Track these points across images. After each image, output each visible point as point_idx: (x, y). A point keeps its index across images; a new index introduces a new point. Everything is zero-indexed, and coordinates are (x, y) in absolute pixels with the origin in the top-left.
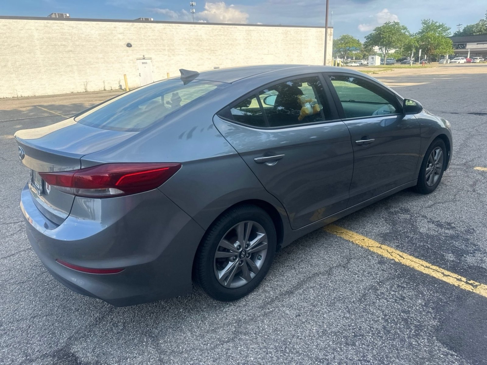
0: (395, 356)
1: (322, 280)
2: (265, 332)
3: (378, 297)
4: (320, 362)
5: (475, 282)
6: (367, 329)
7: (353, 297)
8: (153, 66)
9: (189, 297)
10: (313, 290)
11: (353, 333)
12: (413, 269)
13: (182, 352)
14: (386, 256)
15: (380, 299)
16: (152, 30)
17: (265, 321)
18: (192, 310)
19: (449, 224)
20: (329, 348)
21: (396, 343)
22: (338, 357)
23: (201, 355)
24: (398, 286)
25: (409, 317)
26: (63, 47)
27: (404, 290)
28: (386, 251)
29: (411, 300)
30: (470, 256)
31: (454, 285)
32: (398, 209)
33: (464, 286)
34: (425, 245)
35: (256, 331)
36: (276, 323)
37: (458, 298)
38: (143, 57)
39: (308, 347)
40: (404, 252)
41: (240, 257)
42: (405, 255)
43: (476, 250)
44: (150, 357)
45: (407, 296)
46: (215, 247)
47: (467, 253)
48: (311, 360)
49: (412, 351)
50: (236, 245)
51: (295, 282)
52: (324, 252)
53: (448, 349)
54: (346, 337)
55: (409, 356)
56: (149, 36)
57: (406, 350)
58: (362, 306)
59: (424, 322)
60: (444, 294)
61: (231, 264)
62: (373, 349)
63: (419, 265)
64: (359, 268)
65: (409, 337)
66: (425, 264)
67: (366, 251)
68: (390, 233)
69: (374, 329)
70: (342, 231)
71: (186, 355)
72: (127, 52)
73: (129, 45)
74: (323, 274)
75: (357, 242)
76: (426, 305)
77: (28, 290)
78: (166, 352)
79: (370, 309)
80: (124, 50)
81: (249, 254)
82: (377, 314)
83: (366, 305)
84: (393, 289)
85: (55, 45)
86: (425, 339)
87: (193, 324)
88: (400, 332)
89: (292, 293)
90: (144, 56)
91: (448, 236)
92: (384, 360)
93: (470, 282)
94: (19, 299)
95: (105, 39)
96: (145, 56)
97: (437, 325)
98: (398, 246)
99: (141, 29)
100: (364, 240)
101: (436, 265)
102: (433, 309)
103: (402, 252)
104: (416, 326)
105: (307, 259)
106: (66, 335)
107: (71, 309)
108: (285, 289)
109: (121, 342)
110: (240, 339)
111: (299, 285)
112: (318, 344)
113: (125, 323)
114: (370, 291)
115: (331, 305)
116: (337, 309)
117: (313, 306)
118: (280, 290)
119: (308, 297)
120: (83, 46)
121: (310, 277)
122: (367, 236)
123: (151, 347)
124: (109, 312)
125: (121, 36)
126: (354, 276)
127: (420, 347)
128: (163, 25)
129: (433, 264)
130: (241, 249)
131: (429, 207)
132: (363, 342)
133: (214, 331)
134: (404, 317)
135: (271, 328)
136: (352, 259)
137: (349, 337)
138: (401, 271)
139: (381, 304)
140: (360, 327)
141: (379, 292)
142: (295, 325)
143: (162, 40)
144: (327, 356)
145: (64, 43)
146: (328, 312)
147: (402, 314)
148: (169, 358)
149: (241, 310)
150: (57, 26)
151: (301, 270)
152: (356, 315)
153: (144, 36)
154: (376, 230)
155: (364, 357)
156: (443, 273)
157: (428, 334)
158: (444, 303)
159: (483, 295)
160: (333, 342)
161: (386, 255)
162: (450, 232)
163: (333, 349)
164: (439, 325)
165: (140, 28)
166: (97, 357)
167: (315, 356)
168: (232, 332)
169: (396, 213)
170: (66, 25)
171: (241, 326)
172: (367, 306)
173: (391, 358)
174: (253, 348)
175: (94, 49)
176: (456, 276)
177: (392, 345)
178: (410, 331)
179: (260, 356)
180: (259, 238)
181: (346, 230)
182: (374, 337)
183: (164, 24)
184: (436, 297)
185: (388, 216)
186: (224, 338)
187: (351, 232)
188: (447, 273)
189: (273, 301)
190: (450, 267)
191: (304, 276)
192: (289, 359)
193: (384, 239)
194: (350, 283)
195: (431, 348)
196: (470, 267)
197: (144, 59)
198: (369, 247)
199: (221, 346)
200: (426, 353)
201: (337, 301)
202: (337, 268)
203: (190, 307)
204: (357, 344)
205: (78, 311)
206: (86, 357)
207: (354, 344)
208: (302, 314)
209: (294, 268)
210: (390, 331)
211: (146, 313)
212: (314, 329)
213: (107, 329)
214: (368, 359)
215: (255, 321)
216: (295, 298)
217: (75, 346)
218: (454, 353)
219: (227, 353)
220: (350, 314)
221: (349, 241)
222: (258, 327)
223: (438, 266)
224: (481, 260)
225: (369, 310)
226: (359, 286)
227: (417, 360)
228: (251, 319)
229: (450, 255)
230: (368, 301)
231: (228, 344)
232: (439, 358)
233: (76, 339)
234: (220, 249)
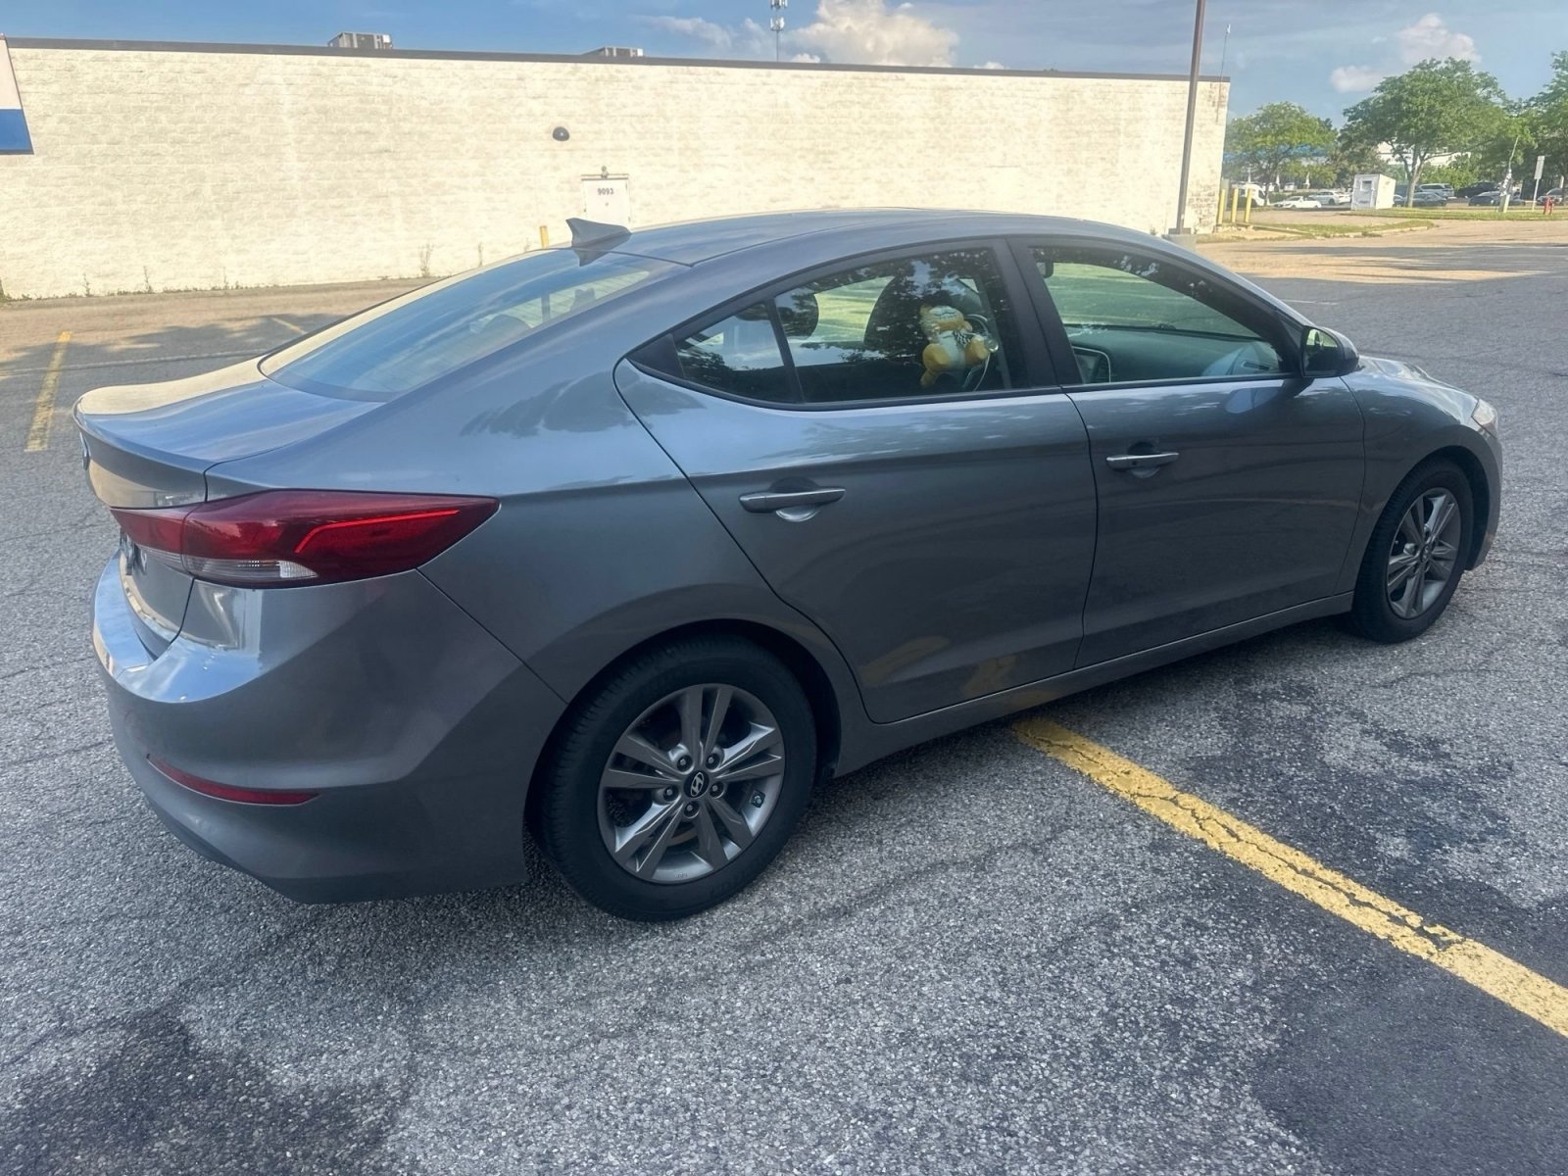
0: (1102, 1126)
1: (954, 884)
2: (732, 1018)
3: (1109, 951)
4: (866, 1119)
5: (1447, 931)
6: (1042, 1040)
7: (1032, 942)
8: (632, 200)
9: (542, 899)
10: (916, 910)
11: (994, 1047)
12: (1256, 877)
13: (478, 1051)
14: (1183, 828)
15: (1114, 955)
16: (633, 87)
17: (742, 988)
18: (541, 938)
19: (1433, 743)
20: (905, 1083)
21: (1121, 1091)
22: (923, 1111)
23: (528, 1065)
24: (1189, 922)
25: (1187, 1016)
26: (363, 137)
27: (1202, 935)
28: (1189, 812)
29: (1213, 967)
30: (1466, 848)
31: (1373, 935)
32: (1279, 684)
33: (1409, 942)
34: (1323, 805)
35: (704, 1014)
36: (771, 996)
37: (1373, 974)
38: (601, 172)
39: (843, 1075)
40: (1246, 819)
41: (687, 792)
42: (1246, 831)
43: (1492, 832)
44: (386, 1055)
45: (1203, 955)
46: (602, 754)
47: (1457, 837)
48: (840, 1112)
49: (1162, 1117)
50: (674, 756)
51: (866, 882)
52: (988, 802)
53: (1278, 1125)
54: (968, 1058)
55: (1144, 1132)
56: (625, 107)
57: (1142, 1115)
58: (1050, 971)
59: (1232, 1038)
60: (1328, 958)
61: (656, 810)
62: (1039, 1100)
63: (1281, 863)
64: (1082, 857)
65: (1166, 1077)
66: (1303, 861)
67: (1123, 809)
68: (1223, 758)
69: (1063, 1041)
70: (1069, 744)
71: (486, 1062)
72: (555, 156)
73: (561, 135)
74: (962, 866)
75: (1103, 779)
76: (1255, 988)
77: (111, 845)
78: (432, 1046)
79: (1070, 983)
80: (545, 150)
81: (719, 784)
82: (1090, 999)
83: (1063, 971)
84: (1168, 930)
85: (342, 132)
86: (1215, 1087)
87: (532, 976)
88: (1143, 1058)
89: (848, 913)
90: (604, 169)
91: (1412, 782)
92: (1063, 1136)
93: (1431, 930)
94: (83, 866)
95: (490, 115)
96: (609, 170)
97: (1268, 1050)
98: (1232, 801)
99: (601, 83)
100: (1128, 773)
101: (1336, 870)
102: (1274, 1000)
103: (1239, 819)
104: (1200, 1047)
105: (927, 817)
106: (179, 973)
107: (209, 906)
108: (832, 901)
109: (318, 1006)
110: (652, 1031)
111: (878, 893)
112: (876, 1069)
113: (344, 956)
114: (1093, 929)
115: (956, 959)
116: (971, 974)
117: (898, 958)
118: (816, 903)
119: (893, 929)
120: (421, 135)
121: (917, 872)
122: (1142, 763)
123: (394, 1028)
124: (309, 924)
125: (537, 107)
126: (1057, 879)
127: (1191, 1108)
128: (669, 72)
129: (1329, 864)
130: (691, 769)
131: (1385, 687)
132: (1015, 1077)
133: (586, 1003)
134: (1172, 1016)
135: (753, 1010)
136: (1068, 828)
137: (979, 1057)
138: (1216, 877)
139: (1113, 971)
140: (1022, 1032)
141: (1118, 936)
142: (826, 1009)
143: (662, 120)
144: (891, 1104)
145: (367, 126)
146: (938, 978)
147: (1168, 1007)
148: (436, 1064)
149: (681, 951)
150: (350, 74)
151: (898, 848)
152: (1023, 996)
153: (608, 105)
154: (1180, 746)
155: (1004, 1118)
156: (1351, 896)
157: (1229, 1074)
158: (1319, 986)
159: (1459, 975)
160: (923, 1067)
161: (1183, 823)
162: (1431, 769)
163: (917, 1088)
164: (1277, 1051)
165: (597, 80)
166: (243, 1041)
167: (856, 1100)
168: (636, 1010)
169: (1267, 696)
170: (375, 71)
171: (667, 995)
172: (1067, 974)
173: (1085, 1130)
174: (680, 1061)
175: (455, 145)
176: (1392, 907)
177: (1102, 1095)
178: (1177, 1060)
179: (693, 1085)
180: (754, 738)
181: (1080, 740)
182: (1054, 1065)
183: (672, 68)
184: (1300, 966)
185: (1237, 706)
186: (607, 1025)
187: (1096, 748)
188: (1363, 894)
189: (782, 932)
190: (1382, 878)
191: (902, 868)
192: (777, 1101)
193: (1198, 775)
194: (1038, 899)
195: (1225, 1117)
196: (1450, 885)
197: (604, 177)
198: (1139, 795)
199: (592, 1046)
200: (1204, 1129)
201: (979, 948)
202: (1010, 852)
203: (537, 928)
204: (995, 1079)
205: (227, 911)
206: (215, 1037)
207: (985, 1080)
208: (857, 977)
209: (880, 842)
210: (1113, 1052)
211: (411, 934)
212: (880, 1023)
213: (291, 970)
214: (1012, 1127)
215: (711, 986)
216: (852, 929)
217: (193, 1007)
218: (1292, 1138)
219: (601, 1067)
220: (1003, 991)
221: (1081, 773)
222: (716, 1003)
223: (1344, 872)
224: (1498, 865)
225: (1067, 985)
226: (1063, 912)
227: (1167, 1145)
228: (703, 979)
229: (1398, 841)
230: (1075, 959)
231: (614, 1042)
232: (1239, 1147)
233: (202, 988)
234: (620, 761)
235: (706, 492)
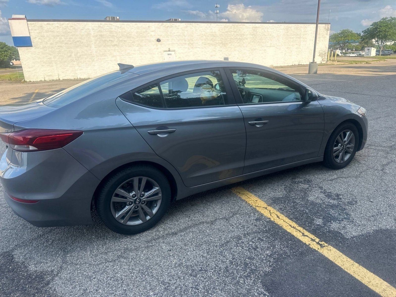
0: (220, 288)
1: (204, 227)
2: (139, 259)
3: (237, 245)
4: (164, 284)
5: (325, 243)
6: (213, 267)
7: (218, 242)
8: (176, 56)
9: (104, 228)
10: (193, 234)
11: (200, 268)
12: (280, 228)
13: (78, 264)
14: (266, 215)
15: (238, 246)
16: (177, 28)
17: (144, 251)
18: (100, 238)
19: (338, 195)
20: (176, 276)
21: (228, 280)
22: (178, 283)
23: (88, 268)
24: (259, 238)
25: (251, 262)
26: (110, 42)
27: (261, 242)
28: (269, 211)
29: (261, 250)
30: (337, 223)
31: (305, 244)
32: (303, 179)
33: (314, 246)
34: (304, 210)
35: (133, 257)
36: (151, 254)
37: (302, 253)
38: (168, 50)
39: (162, 273)
40: (283, 213)
41: (135, 203)
42: (282, 216)
43: (345, 218)
44: (56, 264)
45: (260, 247)
46: (111, 193)
47: (335, 219)
48: (158, 282)
49: (236, 287)
50: (131, 194)
51: (183, 226)
52: (219, 207)
53: (265, 290)
54: (193, 270)
55: (230, 290)
56: (174, 33)
57: (231, 286)
58: (221, 250)
59: (260, 268)
60: (292, 249)
61: (127, 208)
62: (207, 281)
63: (288, 224)
64: (238, 221)
65: (241, 277)
66: (294, 224)
67: (252, 210)
68: (282, 198)
69: (218, 267)
70: (244, 193)
71: (78, 266)
72: (157, 46)
73: (159, 40)
74: (207, 223)
75: (250, 202)
76: (270, 256)
77: (10, 212)
78: (68, 262)
79: (224, 253)
80: (155, 44)
81: (144, 201)
82: (228, 257)
83: (224, 250)
84: (253, 240)
85: (105, 41)
86: (252, 280)
87: (96, 247)
88: (236, 272)
89: (176, 234)
90: (169, 49)
91: (329, 205)
92: (210, 290)
93: (321, 243)
94: (2, 217)
95: (141, 36)
96: (170, 49)
97: (268, 271)
98: (281, 209)
99: (169, 28)
100: (256, 201)
101: (301, 227)
102: (274, 259)
103: (281, 213)
104: (251, 270)
105: (203, 211)
106: (16, 243)
107: (27, 227)
108: (173, 231)
109: (45, 252)
110: (119, 261)
111: (186, 229)
112: (170, 272)
113: (54, 240)
114: (235, 239)
115: (199, 246)
116: (201, 250)
117: (184, 245)
118: (169, 231)
119: (185, 238)
120: (125, 41)
121: (196, 224)
122: (261, 199)
123: (60, 258)
124: (48, 232)
125: (153, 33)
126: (230, 227)
127: (244, 285)
128: (185, 24)
129: (300, 225)
130: (136, 198)
131: (330, 181)
132: (203, 275)
133: (106, 253)
134: (247, 262)
135: (145, 257)
136: (237, 214)
137: (196, 270)
138: (270, 228)
139: (236, 250)
140: (209, 265)
141: (240, 241)
142: (163, 257)
143: (184, 36)
144: (171, 281)
145: (111, 39)
146: (192, 250)
147: (247, 260)
148: (67, 267)
149: (133, 242)
150: (107, 26)
151: (193, 218)
152: (212, 256)
153: (170, 33)
154: (272, 194)
155: (197, 285)
156: (303, 234)
157: (256, 277)
158: (287, 256)
159: (324, 254)
160: (182, 272)
161: (266, 213)
162: (335, 202)
163: (178, 277)
164: (271, 272)
165: (168, 27)
166: (25, 259)
167: (163, 279)
168: (117, 256)
169: (299, 182)
170: (113, 25)
171: (126, 252)
172: (225, 250)
173: (216, 289)
174: (124, 268)
175: (133, 43)
176: (312, 236)
177: (223, 281)
178: (245, 273)
179: (125, 274)
180: (153, 190)
181: (248, 192)
182: (214, 273)
183: (186, 23)
184: (284, 251)
185: (290, 185)
186: (109, 259)
187: (251, 194)
188: (306, 233)
189: (158, 238)
190: (313, 229)
191: (193, 223)
192: (144, 279)
193: (274, 202)
194: (224, 232)
195: (252, 287)
196: (330, 232)
197: (169, 51)
198: (258, 206)
199: (105, 264)
200: (246, 290)
201: (205, 243)
202: (221, 220)
203: (100, 235)
204: (198, 276)
205: (31, 229)
206: (19, 258)
207: (195, 276)
208: (173, 250)
209: (189, 217)
210: (229, 270)
211: (71, 235)
212: (175, 261)
213: (41, 243)
214: (198, 288)
215: (137, 251)
216: (176, 238)
217: (16, 251)
218: (267, 293)
219: (105, 269)
220: (207, 254)
221: (245, 200)
222: (137, 255)
223: (303, 227)
224: (344, 227)
225: (223, 253)
226: (229, 235)
227: (235, 294)
228: (136, 249)
229: (320, 220)
230: (228, 247)
231: (110, 263)
232: (253, 295)
233: (20, 247)
234: (117, 195)
235: (139, 130)
